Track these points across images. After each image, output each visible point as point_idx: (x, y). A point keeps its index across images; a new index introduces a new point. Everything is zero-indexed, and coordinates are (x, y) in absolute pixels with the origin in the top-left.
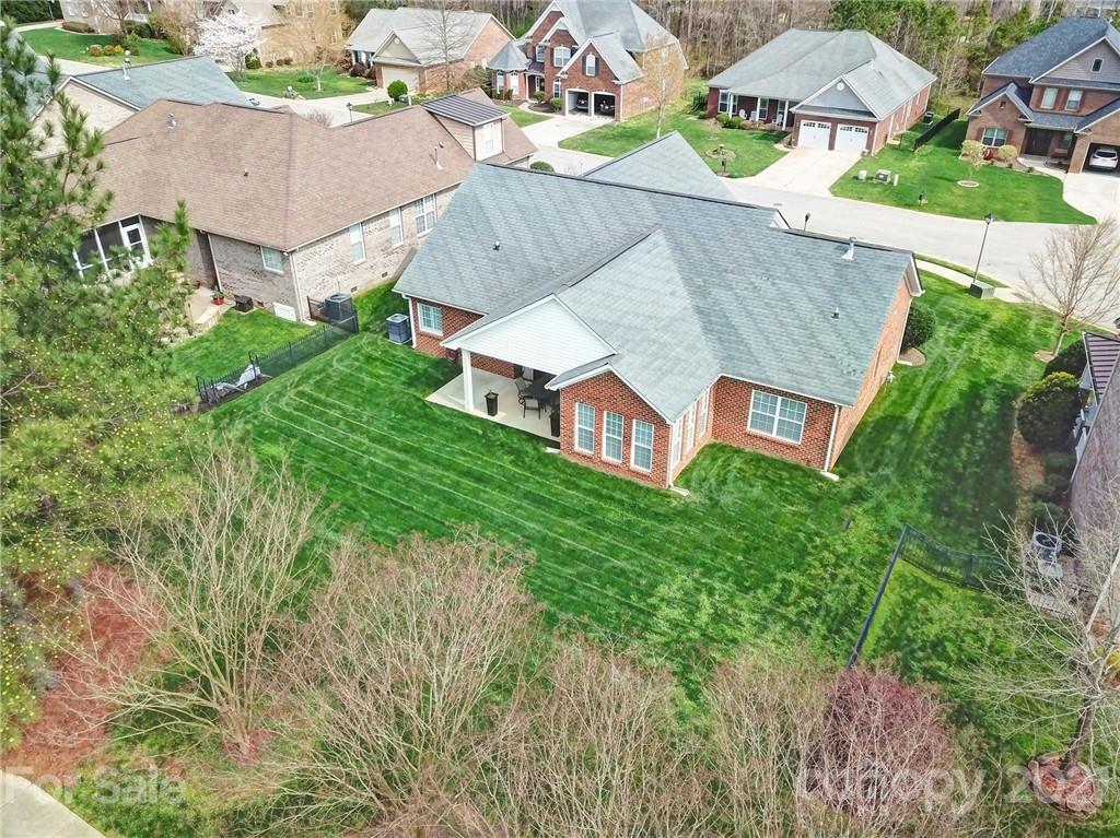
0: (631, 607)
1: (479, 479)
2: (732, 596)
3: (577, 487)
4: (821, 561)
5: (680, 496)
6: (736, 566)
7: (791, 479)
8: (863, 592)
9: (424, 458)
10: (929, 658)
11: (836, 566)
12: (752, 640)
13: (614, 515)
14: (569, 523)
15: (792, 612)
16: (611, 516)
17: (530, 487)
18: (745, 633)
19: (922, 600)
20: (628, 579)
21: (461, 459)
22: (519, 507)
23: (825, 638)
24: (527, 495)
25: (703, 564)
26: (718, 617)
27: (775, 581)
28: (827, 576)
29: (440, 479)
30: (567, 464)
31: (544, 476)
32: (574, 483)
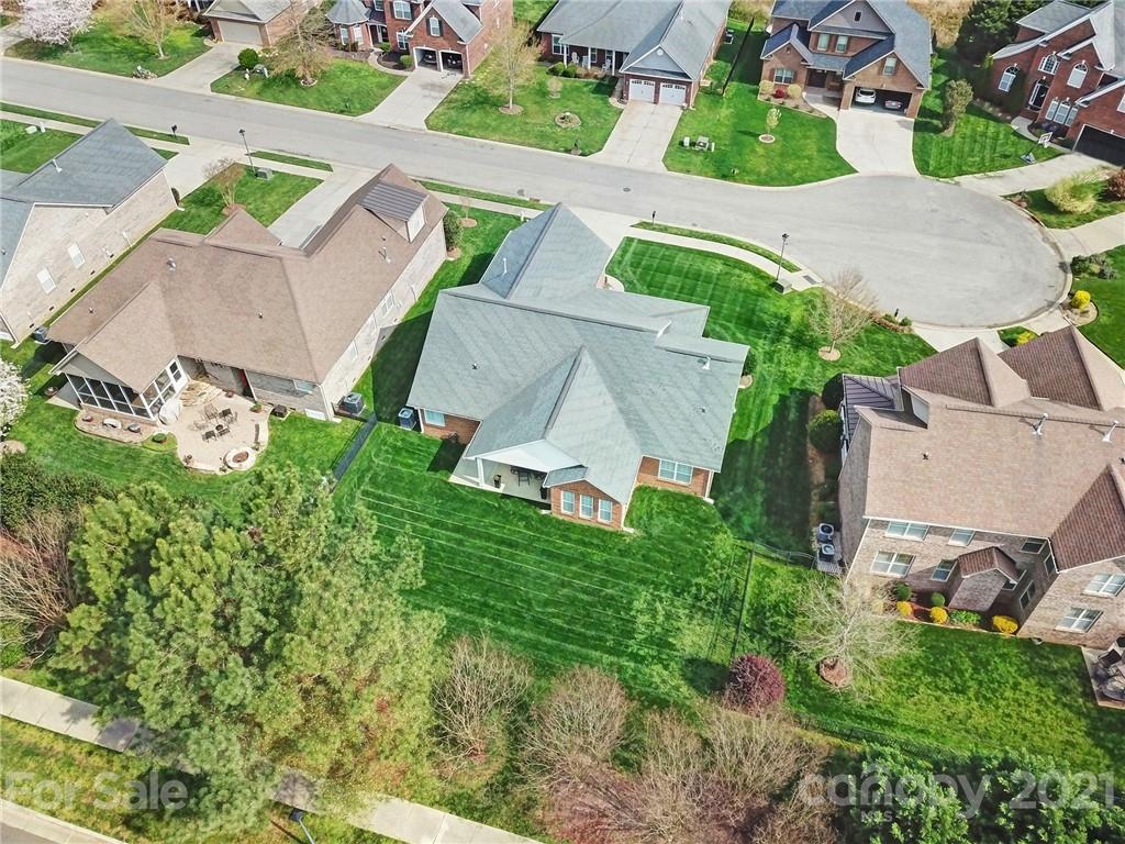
0: (622, 619)
1: (511, 545)
2: (672, 601)
3: (570, 540)
4: (713, 566)
5: (629, 535)
6: (670, 579)
7: (688, 507)
8: (737, 583)
9: (470, 534)
10: (772, 616)
11: (722, 568)
12: (687, 626)
13: (597, 557)
14: (574, 568)
15: (703, 604)
16: (595, 558)
17: (542, 546)
18: (683, 623)
19: (767, 579)
20: (616, 601)
21: (493, 531)
22: (542, 562)
23: (722, 618)
24: (543, 552)
25: (653, 582)
26: (668, 616)
27: (692, 586)
28: (717, 576)
29: (486, 549)
30: (558, 521)
31: (548, 534)
32: (566, 536)
